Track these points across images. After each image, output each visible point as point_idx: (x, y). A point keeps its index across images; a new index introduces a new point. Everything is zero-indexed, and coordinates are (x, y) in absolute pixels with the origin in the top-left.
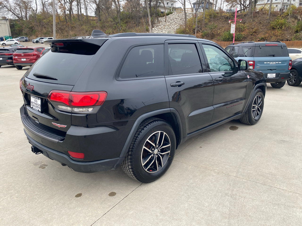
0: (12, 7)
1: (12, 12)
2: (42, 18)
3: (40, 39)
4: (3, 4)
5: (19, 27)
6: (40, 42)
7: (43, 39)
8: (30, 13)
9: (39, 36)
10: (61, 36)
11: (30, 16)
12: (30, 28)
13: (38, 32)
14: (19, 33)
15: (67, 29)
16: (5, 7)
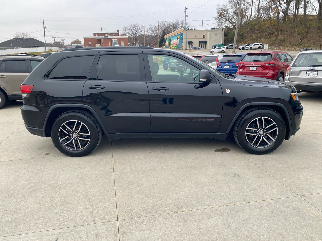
0: (230, 16)
1: (229, 21)
2: (254, 24)
3: (247, 45)
4: (223, 14)
5: (232, 35)
6: (246, 48)
7: (249, 45)
8: (244, 20)
9: (247, 42)
10: (269, 42)
11: (245, 23)
12: (241, 35)
13: (248, 39)
14: (231, 40)
15: (276, 33)
16: (224, 17)
